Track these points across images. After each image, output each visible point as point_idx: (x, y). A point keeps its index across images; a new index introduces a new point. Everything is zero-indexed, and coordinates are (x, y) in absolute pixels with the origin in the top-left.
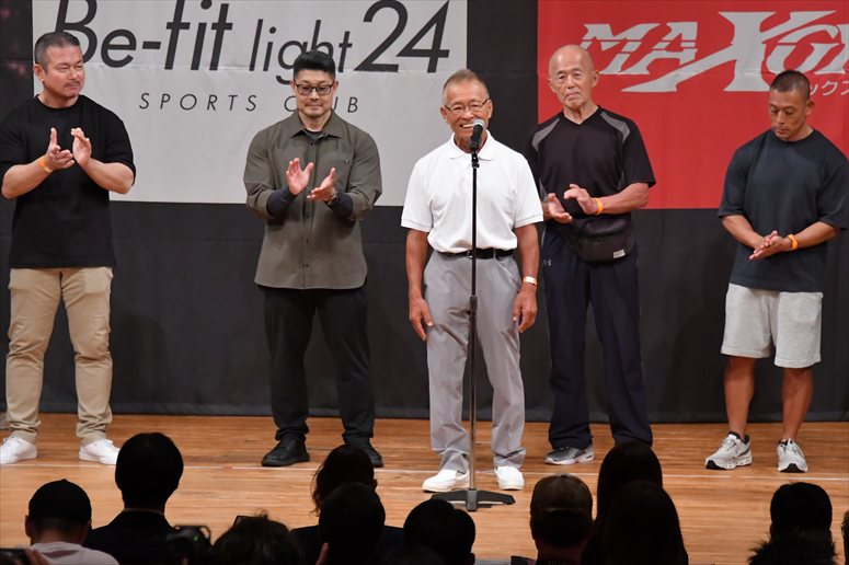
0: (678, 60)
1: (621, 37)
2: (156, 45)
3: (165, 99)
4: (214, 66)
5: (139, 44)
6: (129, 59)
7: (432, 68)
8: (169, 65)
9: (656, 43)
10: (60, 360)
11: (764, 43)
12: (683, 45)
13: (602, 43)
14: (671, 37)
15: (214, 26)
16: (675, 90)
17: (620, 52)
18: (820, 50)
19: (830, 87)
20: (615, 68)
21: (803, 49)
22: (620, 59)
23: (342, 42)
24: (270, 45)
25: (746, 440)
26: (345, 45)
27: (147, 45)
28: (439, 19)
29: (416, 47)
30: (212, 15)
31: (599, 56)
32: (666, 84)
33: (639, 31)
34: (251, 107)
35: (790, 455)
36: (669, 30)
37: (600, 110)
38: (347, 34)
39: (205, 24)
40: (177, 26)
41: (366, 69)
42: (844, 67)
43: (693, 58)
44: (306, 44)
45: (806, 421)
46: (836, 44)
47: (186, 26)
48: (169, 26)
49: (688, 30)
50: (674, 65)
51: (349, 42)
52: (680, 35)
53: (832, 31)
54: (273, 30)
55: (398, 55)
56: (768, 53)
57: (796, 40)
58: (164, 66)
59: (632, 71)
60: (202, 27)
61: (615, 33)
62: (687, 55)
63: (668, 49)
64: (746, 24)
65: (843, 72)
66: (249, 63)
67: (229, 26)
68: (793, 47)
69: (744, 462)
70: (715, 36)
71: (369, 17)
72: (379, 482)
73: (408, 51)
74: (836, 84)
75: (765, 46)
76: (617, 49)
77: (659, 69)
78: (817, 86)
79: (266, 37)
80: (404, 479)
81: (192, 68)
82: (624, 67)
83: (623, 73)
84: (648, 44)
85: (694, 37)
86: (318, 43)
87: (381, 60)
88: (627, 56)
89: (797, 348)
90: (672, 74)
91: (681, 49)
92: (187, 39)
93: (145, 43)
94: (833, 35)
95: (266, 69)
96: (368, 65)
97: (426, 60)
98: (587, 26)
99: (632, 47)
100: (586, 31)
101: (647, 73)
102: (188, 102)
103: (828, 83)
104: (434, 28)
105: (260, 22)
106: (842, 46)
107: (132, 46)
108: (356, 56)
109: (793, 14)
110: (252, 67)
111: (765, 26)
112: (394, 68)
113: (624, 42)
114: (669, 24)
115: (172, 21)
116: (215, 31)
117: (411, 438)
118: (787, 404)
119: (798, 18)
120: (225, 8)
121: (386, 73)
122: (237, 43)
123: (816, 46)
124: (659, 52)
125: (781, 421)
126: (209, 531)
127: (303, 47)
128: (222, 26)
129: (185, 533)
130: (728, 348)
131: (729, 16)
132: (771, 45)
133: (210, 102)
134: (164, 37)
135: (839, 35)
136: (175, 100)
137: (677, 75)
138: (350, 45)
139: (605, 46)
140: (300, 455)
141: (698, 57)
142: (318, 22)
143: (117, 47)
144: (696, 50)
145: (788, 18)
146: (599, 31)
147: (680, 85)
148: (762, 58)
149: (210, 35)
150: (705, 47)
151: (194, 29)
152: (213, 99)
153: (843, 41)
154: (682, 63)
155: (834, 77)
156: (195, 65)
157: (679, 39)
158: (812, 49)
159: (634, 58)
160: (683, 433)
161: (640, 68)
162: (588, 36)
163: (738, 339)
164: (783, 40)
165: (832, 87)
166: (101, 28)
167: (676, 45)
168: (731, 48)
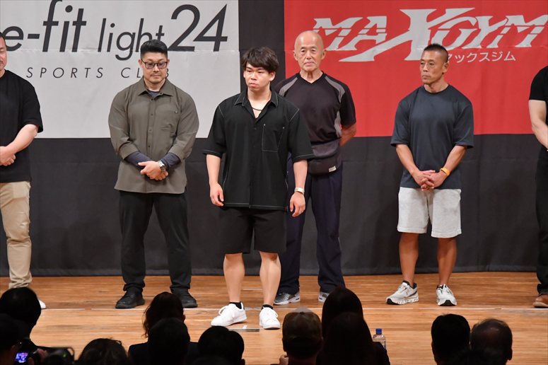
0: (374, 41)
1: (338, 26)
2: (37, 36)
3: (43, 71)
4: (75, 49)
5: (26, 36)
6: (19, 45)
7: (216, 49)
8: (45, 49)
9: (360, 30)
11: (429, 29)
12: (378, 31)
13: (326, 31)
14: (370, 26)
15: (74, 23)
16: (373, 60)
17: (337, 36)
18: (465, 33)
19: (472, 57)
20: (334, 46)
21: (454, 33)
22: (338, 41)
23: (158, 32)
24: (111, 35)
25: (414, 286)
26: (160, 34)
27: (31, 36)
28: (221, 17)
29: (206, 35)
30: (73, 16)
31: (324, 38)
32: (367, 56)
33: (349, 23)
34: (100, 75)
35: (445, 294)
36: (369, 21)
37: (324, 75)
38: (161, 27)
39: (69, 22)
40: (50, 23)
41: (174, 50)
42: (481, 44)
43: (384, 39)
44: (134, 34)
45: (453, 272)
46: (475, 29)
47: (56, 23)
48: (45, 23)
49: (380, 21)
50: (372, 44)
51: (162, 32)
52: (376, 25)
53: (473, 21)
54: (113, 25)
55: (195, 40)
56: (432, 35)
57: (449, 27)
58: (42, 49)
59: (346, 48)
60: (66, 24)
61: (334, 24)
62: (380, 37)
63: (368, 34)
64: (418, 17)
65: (480, 47)
66: (98, 47)
67: (84, 23)
68: (448, 32)
69: (413, 300)
70: (398, 25)
71: (175, 16)
72: (186, 316)
73: (201, 38)
74: (476, 55)
75: (430, 31)
76: (336, 34)
77: (363, 46)
78: (464, 56)
79: (108, 30)
80: (203, 314)
81: (61, 51)
82: (340, 46)
83: (340, 50)
84: (355, 30)
85: (385, 26)
86: (142, 33)
87: (183, 44)
88: (343, 38)
90: (371, 50)
91: (377, 34)
92: (57, 32)
93: (29, 35)
94: (473, 24)
95: (109, 50)
97: (213, 43)
98: (316, 20)
99: (345, 33)
100: (315, 23)
101: (355, 49)
102: (58, 73)
103: (471, 54)
104: (217, 22)
105: (104, 20)
106: (479, 31)
107: (21, 37)
109: (447, 10)
110: (100, 50)
111: (430, 18)
112: (192, 49)
113: (340, 29)
114: (369, 18)
115: (46, 20)
116: (75, 27)
117: (208, 288)
118: (441, 261)
119: (451, 12)
120: (81, 11)
121: (187, 52)
122: (89, 34)
123: (463, 31)
124: (363, 36)
125: (437, 272)
126: (73, 351)
127: (133, 36)
128: (79, 23)
129: (57, 352)
130: (402, 228)
131: (406, 12)
132: (434, 30)
133: (73, 73)
134: (42, 31)
135: (477, 23)
136: (50, 72)
137: (374, 50)
138: (163, 35)
139: (328, 33)
140: (138, 301)
141: (388, 38)
142: (142, 20)
143: (11, 38)
144: (386, 34)
145: (444, 13)
146: (324, 23)
147: (376, 57)
148: (429, 39)
149: (72, 29)
150: (392, 32)
151: (61, 25)
152: (75, 71)
153: (480, 28)
154: (377, 43)
155: (474, 50)
156: (62, 49)
157: (375, 27)
158: (460, 33)
159: (347, 40)
160: (382, 281)
161: (351, 46)
162: (317, 26)
164: (441, 27)
165: (474, 56)
167: (373, 31)
168: (408, 33)
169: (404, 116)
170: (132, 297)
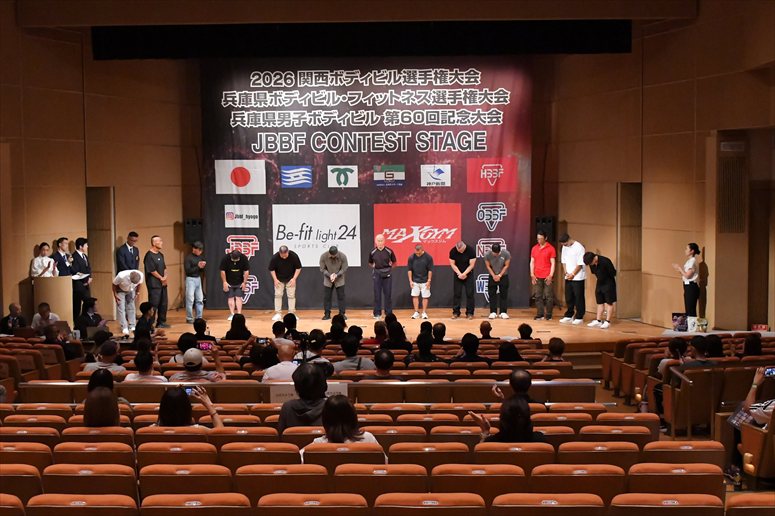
10: (285, 299)
14: (401, 231)
16: (402, 242)
17: (391, 235)
20: (390, 238)
21: (427, 234)
28: (354, 229)
31: (386, 236)
32: (400, 241)
33: (395, 230)
35: (424, 315)
40: (301, 231)
42: (435, 237)
43: (406, 236)
46: (433, 233)
49: (404, 230)
53: (433, 230)
56: (420, 235)
57: (425, 232)
62: (404, 235)
64: (416, 229)
70: (410, 231)
75: (419, 233)
77: (399, 238)
82: (392, 238)
84: (396, 233)
85: (406, 231)
89: (426, 294)
90: (401, 239)
92: (304, 234)
96: (340, 238)
98: (384, 229)
106: (435, 233)
108: (338, 236)
111: (419, 229)
113: (392, 233)
114: (401, 229)
117: (351, 313)
118: (425, 305)
119: (426, 228)
122: (314, 234)
123: (430, 233)
124: (399, 234)
128: (311, 231)
130: (413, 294)
131: (412, 227)
132: (421, 233)
137: (403, 239)
139: (388, 234)
140: (329, 317)
143: (289, 236)
144: (406, 234)
146: (387, 231)
154: (403, 237)
155: (433, 239)
159: (394, 236)
161: (395, 238)
162: (384, 232)
163: (414, 293)
164: (423, 232)
166: (286, 232)
167: (402, 233)
168: (413, 234)
169: (411, 261)
170: (327, 316)
